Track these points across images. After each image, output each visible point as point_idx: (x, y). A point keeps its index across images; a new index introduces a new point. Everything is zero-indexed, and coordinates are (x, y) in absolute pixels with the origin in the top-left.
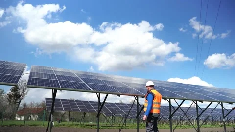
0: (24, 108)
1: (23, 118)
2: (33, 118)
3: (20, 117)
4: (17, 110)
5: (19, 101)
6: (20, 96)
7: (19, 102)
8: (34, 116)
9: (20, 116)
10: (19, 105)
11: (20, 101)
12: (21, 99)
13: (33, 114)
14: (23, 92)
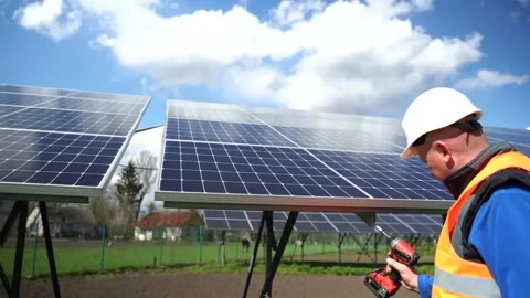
0: (151, 214)
1: (149, 235)
2: (171, 235)
3: (145, 234)
4: (137, 217)
5: (138, 197)
6: (141, 187)
7: (140, 201)
8: (173, 231)
9: (143, 231)
10: (139, 206)
11: (141, 199)
12: (144, 194)
13: (170, 226)
14: (146, 179)
